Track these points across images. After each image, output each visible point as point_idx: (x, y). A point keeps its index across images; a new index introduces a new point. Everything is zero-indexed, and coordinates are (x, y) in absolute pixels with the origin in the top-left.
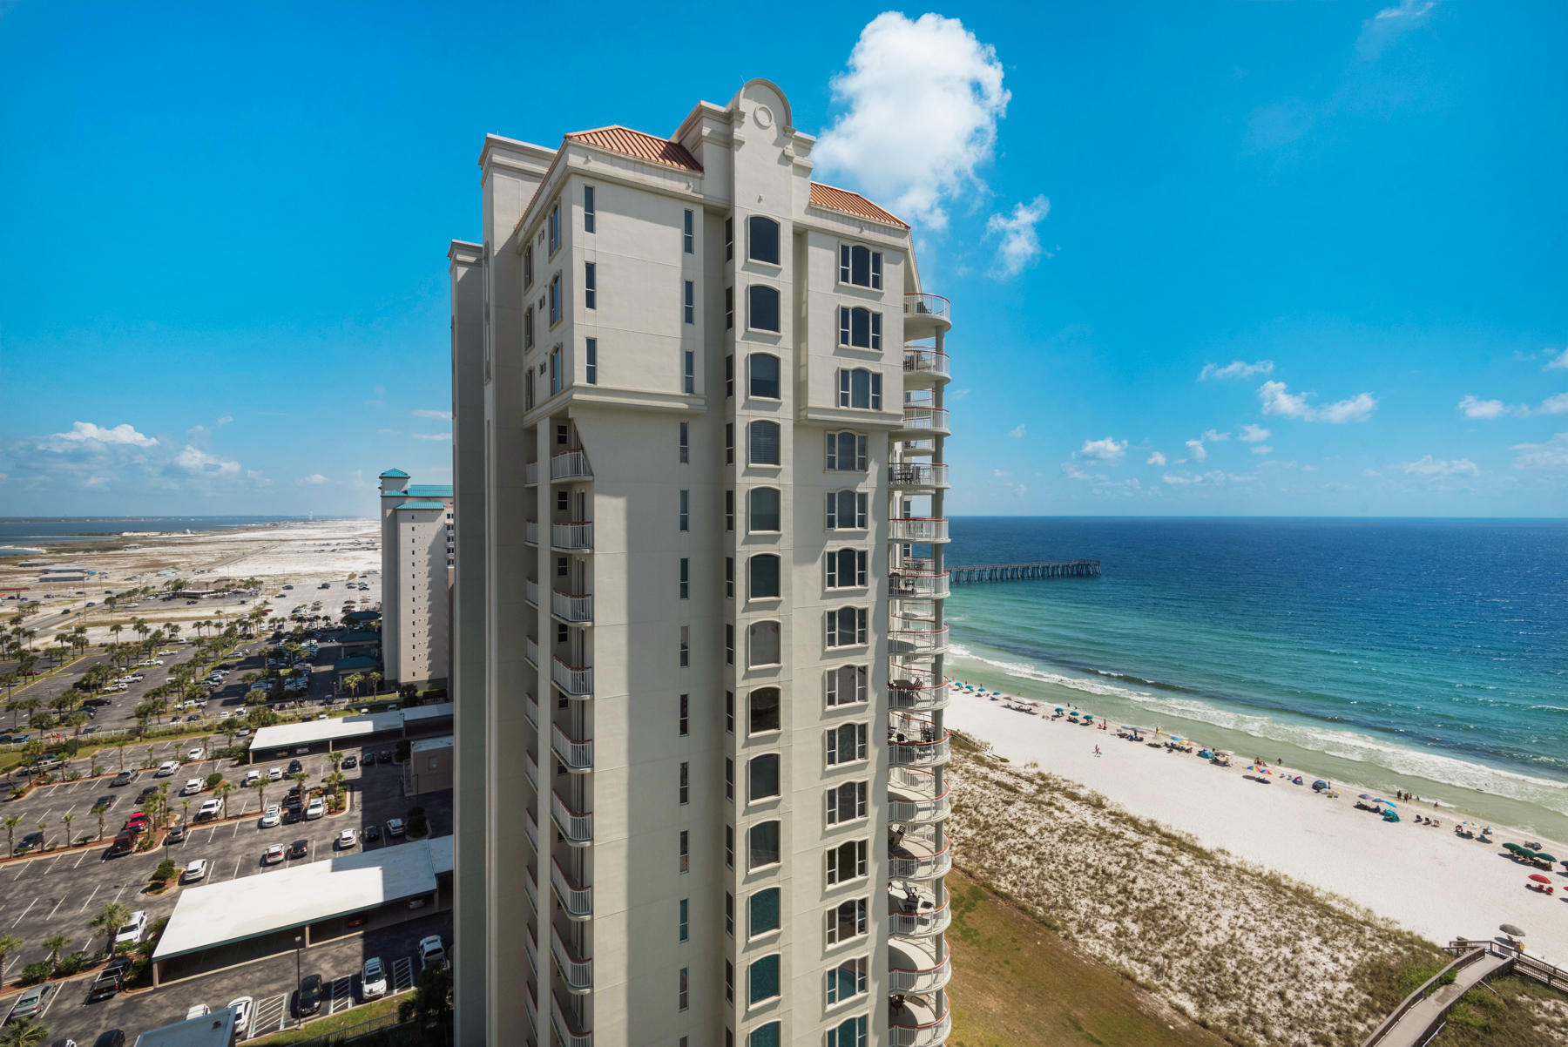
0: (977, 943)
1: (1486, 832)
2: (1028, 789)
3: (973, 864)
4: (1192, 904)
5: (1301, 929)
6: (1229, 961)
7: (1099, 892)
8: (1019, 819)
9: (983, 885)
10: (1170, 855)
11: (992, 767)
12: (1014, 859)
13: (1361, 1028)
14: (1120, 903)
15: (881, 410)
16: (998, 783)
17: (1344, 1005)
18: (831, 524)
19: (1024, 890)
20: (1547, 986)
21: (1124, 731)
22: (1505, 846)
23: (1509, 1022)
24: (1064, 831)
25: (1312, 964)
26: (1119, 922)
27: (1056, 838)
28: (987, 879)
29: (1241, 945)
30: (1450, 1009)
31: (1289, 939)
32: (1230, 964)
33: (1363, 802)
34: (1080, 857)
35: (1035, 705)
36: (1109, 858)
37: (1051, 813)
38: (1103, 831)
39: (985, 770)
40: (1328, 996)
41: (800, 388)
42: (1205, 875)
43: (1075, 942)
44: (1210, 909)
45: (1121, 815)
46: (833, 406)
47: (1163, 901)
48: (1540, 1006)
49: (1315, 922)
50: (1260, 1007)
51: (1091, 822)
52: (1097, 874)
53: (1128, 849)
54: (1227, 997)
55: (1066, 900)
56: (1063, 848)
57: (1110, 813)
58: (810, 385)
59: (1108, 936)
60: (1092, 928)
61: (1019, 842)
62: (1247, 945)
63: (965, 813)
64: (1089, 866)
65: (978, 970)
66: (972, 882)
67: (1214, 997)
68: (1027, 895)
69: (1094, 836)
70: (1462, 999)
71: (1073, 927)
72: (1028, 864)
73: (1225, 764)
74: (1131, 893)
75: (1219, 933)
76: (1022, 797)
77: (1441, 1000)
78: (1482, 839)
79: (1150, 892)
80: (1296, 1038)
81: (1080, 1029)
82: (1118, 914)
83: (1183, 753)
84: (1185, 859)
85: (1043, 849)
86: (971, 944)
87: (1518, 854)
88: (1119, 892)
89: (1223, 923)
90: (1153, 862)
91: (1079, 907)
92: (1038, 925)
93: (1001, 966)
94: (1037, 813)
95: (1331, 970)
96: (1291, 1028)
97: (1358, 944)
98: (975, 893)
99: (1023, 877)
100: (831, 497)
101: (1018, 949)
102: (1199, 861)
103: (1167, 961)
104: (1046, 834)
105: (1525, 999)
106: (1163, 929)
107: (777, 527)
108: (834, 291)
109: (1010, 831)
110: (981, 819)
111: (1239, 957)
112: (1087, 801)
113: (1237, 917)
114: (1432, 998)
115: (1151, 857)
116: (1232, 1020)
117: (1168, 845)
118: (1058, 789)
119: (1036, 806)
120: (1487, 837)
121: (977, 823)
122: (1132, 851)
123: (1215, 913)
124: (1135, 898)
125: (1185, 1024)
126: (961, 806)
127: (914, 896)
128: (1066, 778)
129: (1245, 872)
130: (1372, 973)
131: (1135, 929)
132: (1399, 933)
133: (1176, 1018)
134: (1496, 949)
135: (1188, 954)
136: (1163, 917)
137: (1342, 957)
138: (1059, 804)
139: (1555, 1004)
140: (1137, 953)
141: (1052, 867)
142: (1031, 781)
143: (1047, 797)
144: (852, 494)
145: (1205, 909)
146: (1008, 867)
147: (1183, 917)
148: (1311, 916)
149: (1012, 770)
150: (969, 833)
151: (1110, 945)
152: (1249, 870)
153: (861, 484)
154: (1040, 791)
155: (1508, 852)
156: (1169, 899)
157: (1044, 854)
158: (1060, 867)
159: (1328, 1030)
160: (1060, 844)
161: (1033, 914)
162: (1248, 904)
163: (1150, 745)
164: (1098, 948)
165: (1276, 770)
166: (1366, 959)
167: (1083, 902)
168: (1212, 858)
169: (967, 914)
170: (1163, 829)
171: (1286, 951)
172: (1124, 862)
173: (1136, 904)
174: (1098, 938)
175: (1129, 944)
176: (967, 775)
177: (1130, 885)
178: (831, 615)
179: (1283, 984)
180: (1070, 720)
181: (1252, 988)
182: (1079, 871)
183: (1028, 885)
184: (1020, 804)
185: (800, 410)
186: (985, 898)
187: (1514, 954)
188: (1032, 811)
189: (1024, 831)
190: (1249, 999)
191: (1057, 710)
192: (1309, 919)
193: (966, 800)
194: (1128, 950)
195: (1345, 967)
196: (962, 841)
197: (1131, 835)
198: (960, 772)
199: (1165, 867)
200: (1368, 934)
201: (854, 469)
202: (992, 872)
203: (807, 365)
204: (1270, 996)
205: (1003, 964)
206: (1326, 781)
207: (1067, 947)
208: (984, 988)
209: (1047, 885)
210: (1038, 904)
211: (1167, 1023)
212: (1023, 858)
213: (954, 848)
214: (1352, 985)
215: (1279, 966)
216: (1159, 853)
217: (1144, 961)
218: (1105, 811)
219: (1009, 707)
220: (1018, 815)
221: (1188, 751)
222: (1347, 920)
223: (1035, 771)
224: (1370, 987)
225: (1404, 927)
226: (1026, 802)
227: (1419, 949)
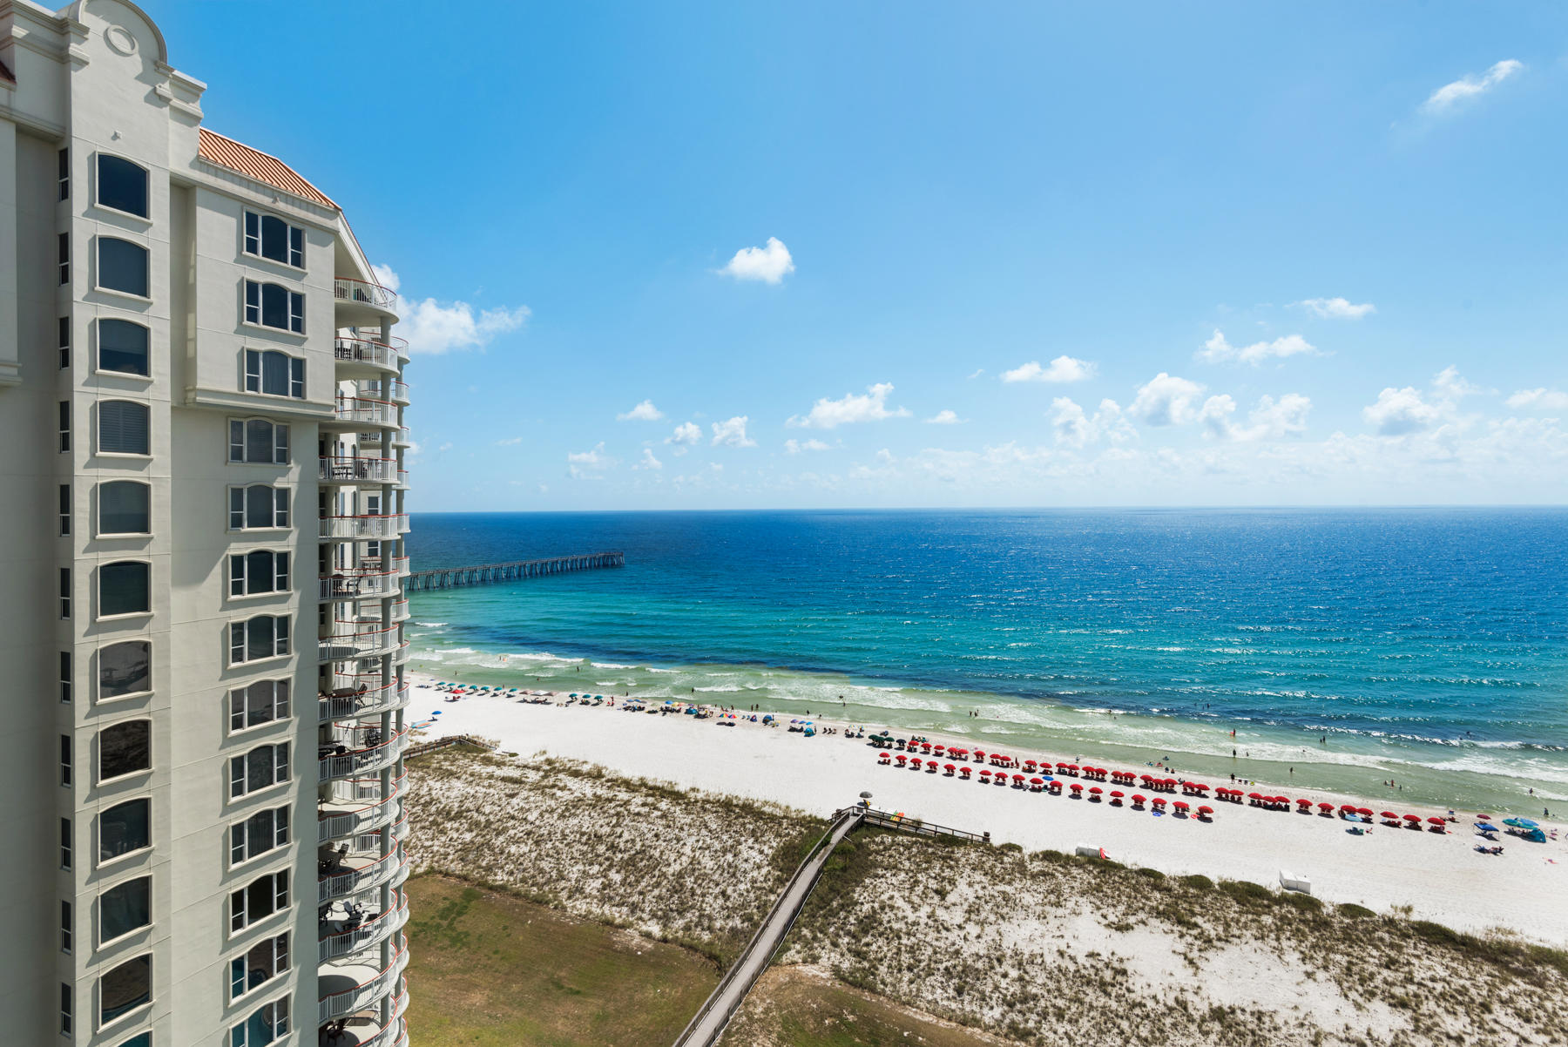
0: (467, 945)
1: (861, 730)
2: (533, 776)
3: (471, 867)
4: (665, 841)
5: (742, 836)
6: (688, 879)
7: (590, 855)
8: (522, 809)
9: (479, 884)
10: (652, 804)
11: (499, 764)
12: (513, 849)
13: (772, 897)
14: (607, 859)
15: (304, 398)
16: (504, 779)
17: (764, 885)
18: (237, 522)
19: (520, 876)
20: (879, 826)
21: (629, 704)
22: (870, 737)
23: (857, 859)
24: (563, 808)
25: (746, 861)
26: (605, 877)
27: (556, 816)
28: (482, 877)
29: (699, 863)
30: (825, 863)
31: (732, 846)
32: (689, 882)
33: (793, 725)
34: (576, 828)
35: (550, 695)
36: (601, 822)
37: (554, 794)
38: (598, 798)
39: (491, 769)
40: (754, 881)
41: (184, 366)
42: (678, 812)
43: (564, 908)
44: (678, 840)
45: (616, 780)
46: (235, 390)
47: (643, 845)
48: (874, 841)
49: (751, 827)
50: (708, 909)
51: (589, 792)
52: (589, 839)
53: (619, 809)
54: (685, 910)
55: (560, 872)
56: (561, 824)
57: (608, 781)
58: (200, 362)
59: (595, 892)
60: (580, 890)
61: (517, 831)
62: (703, 861)
63: (465, 817)
64: (583, 834)
65: (464, 972)
66: (466, 885)
67: (675, 914)
68: (524, 880)
69: (591, 805)
70: (833, 852)
71: (564, 894)
72: (526, 849)
73: (704, 717)
74: (617, 847)
75: (684, 858)
76: (527, 787)
77: (820, 859)
78: (859, 736)
79: (633, 841)
80: (730, 924)
81: (562, 987)
82: (605, 870)
83: (675, 714)
84: (664, 805)
85: (542, 831)
86: (460, 948)
87: (877, 741)
88: (607, 850)
89: (687, 850)
90: (638, 814)
91: (571, 875)
92: (530, 906)
93: (489, 959)
94: (540, 798)
95: (758, 861)
96: (728, 917)
97: (778, 835)
98: (469, 896)
99: (521, 864)
100: (237, 494)
101: (509, 935)
102: (674, 802)
103: (641, 897)
104: (547, 815)
105: (868, 839)
106: (641, 870)
107: (145, 528)
108: (236, 261)
109: (512, 822)
110: (482, 819)
111: (696, 874)
112: (589, 775)
113: (698, 841)
114: (816, 860)
115: (637, 810)
116: (687, 928)
117: (652, 795)
118: (564, 770)
119: (540, 792)
120: (862, 734)
121: (477, 824)
122: (622, 809)
123: (682, 842)
124: (620, 851)
125: (650, 946)
126: (462, 812)
127: (357, 913)
128: (571, 758)
129: (708, 802)
130: (784, 854)
131: (616, 877)
132: (804, 818)
133: (643, 943)
134: (856, 812)
135: (658, 885)
136: (642, 860)
137: (765, 848)
138: (561, 785)
139: (882, 838)
140: (618, 898)
141: (549, 845)
142: (537, 769)
143: (551, 780)
144: (269, 490)
145: (675, 842)
146: (506, 859)
147: (657, 854)
148: (750, 823)
149: (520, 763)
150: (468, 837)
151: (595, 901)
152: (711, 799)
153: (279, 479)
154: (545, 777)
155: (871, 741)
156: (648, 843)
157: (543, 835)
158: (557, 843)
159: (753, 910)
160: (558, 822)
161: (526, 897)
162: (706, 827)
163: (649, 712)
164: (584, 907)
165: (740, 713)
166: (782, 844)
167: (575, 869)
168: (686, 798)
169: (459, 919)
170: (651, 783)
171: (729, 857)
172: (614, 821)
173: (620, 856)
174: (585, 897)
175: (612, 894)
176: (472, 779)
177: (617, 840)
178: (238, 627)
179: (725, 884)
180: (583, 703)
181: (703, 895)
182: (574, 841)
183: (524, 870)
184: (524, 794)
185: (186, 391)
186: (478, 897)
187: (865, 811)
188: (535, 797)
189: (525, 819)
190: (701, 906)
191: (571, 696)
192: (748, 826)
193: (468, 804)
194: (611, 898)
195: (767, 855)
196: (460, 846)
197: (623, 795)
198: (464, 777)
199: (648, 815)
200: (785, 825)
201: (270, 461)
202: (489, 869)
203: (195, 340)
204: (716, 897)
205: (491, 955)
206: (770, 714)
207: (556, 915)
208: (471, 987)
209: (543, 864)
210: (533, 885)
211: (637, 950)
212: (522, 845)
213: (450, 857)
214: (770, 868)
215: (724, 870)
216: (644, 805)
217: (623, 904)
218: (604, 779)
219: (525, 701)
220: (521, 804)
221: (679, 711)
222: (772, 818)
223: (543, 758)
224: (781, 864)
225: (807, 813)
226: (530, 790)
227: (814, 828)
